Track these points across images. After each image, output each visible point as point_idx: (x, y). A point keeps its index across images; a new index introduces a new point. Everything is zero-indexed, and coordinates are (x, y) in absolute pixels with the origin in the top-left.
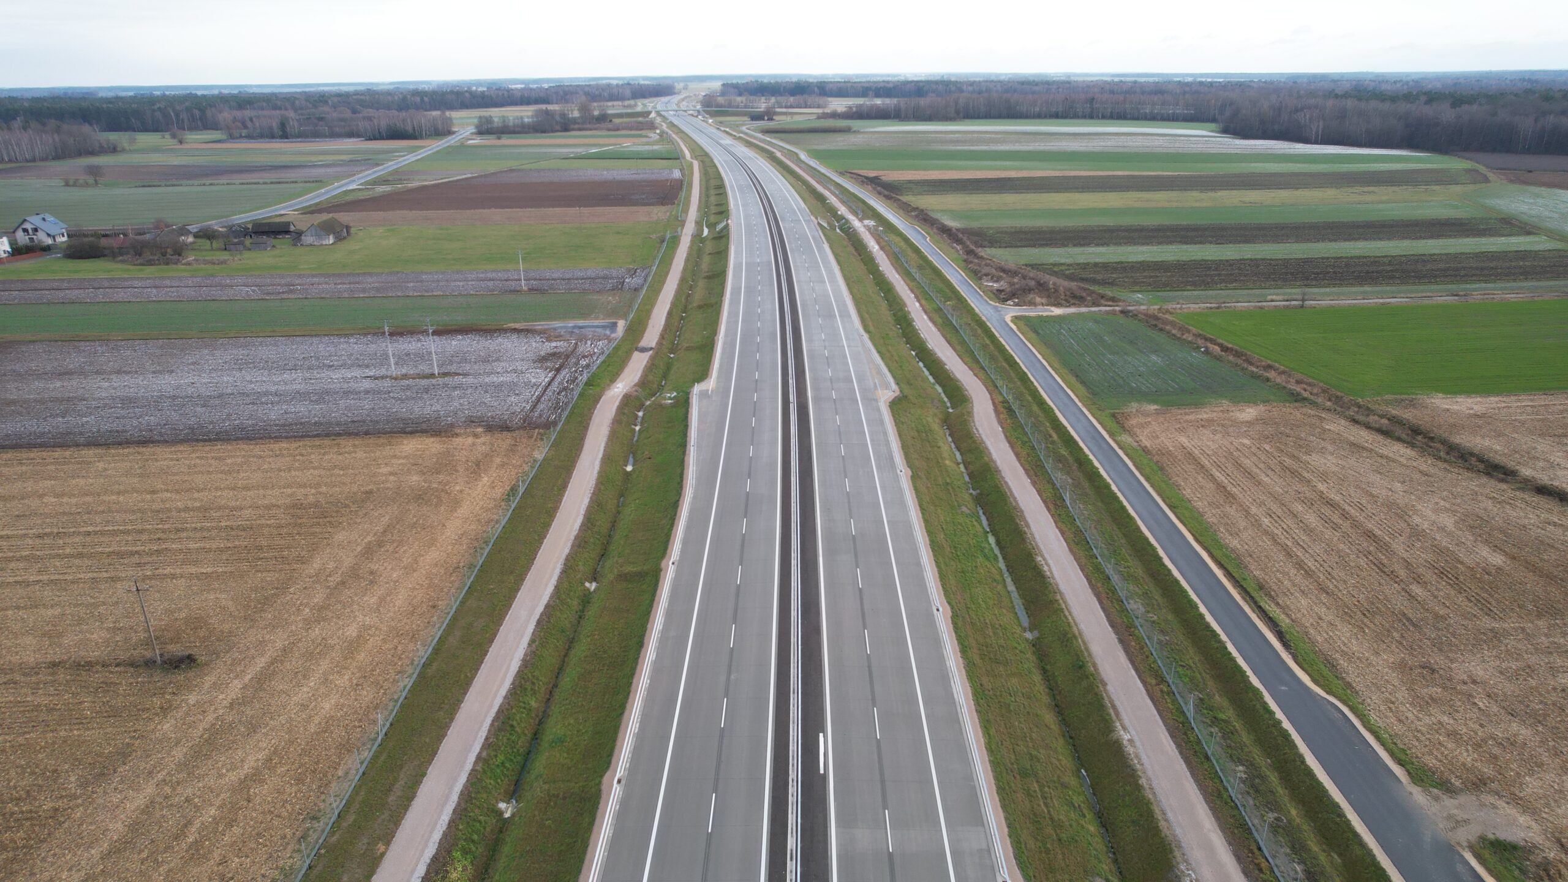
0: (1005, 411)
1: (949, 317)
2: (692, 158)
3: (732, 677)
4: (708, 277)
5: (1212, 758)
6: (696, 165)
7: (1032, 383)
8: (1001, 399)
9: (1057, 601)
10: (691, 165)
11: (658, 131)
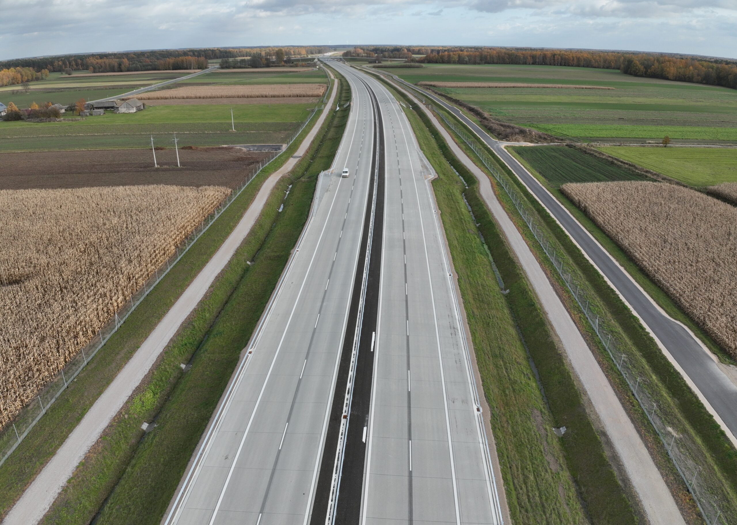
0: (497, 187)
1: (470, 145)
2: (334, 78)
3: (324, 304)
4: (336, 127)
5: (608, 350)
6: (336, 81)
7: (514, 175)
8: (496, 181)
9: (521, 274)
10: (333, 81)
11: (318, 67)
